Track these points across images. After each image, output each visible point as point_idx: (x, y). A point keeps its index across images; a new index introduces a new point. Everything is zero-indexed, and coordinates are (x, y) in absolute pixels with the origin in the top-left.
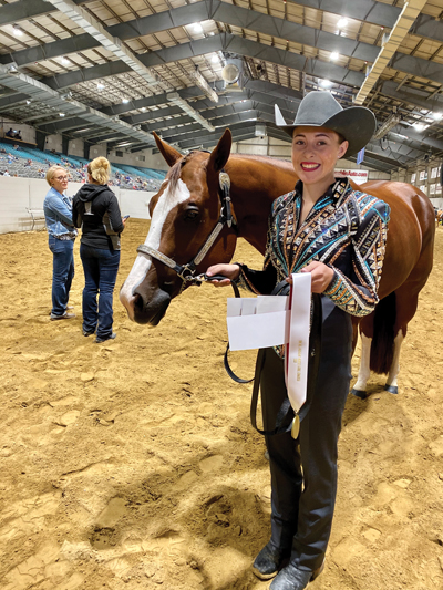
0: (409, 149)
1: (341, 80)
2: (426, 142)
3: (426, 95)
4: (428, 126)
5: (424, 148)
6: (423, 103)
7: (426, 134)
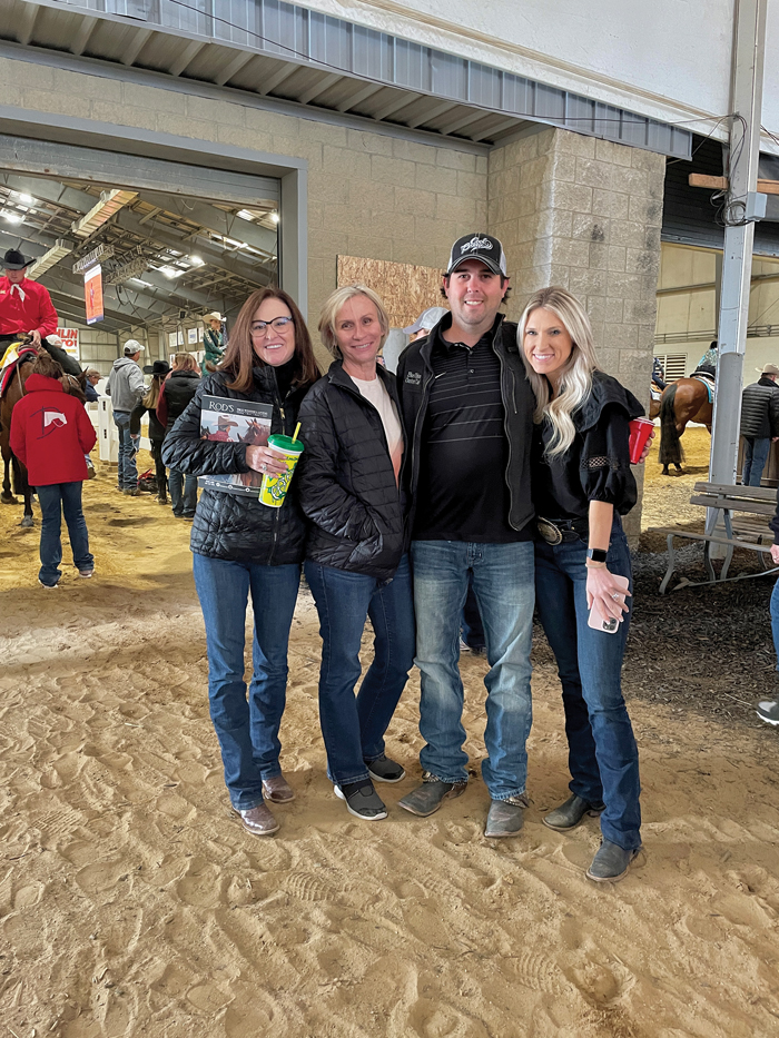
0: (151, 301)
1: (55, 200)
2: (181, 293)
3: (183, 234)
4: (181, 273)
5: (176, 302)
6: (178, 244)
7: (179, 282)
